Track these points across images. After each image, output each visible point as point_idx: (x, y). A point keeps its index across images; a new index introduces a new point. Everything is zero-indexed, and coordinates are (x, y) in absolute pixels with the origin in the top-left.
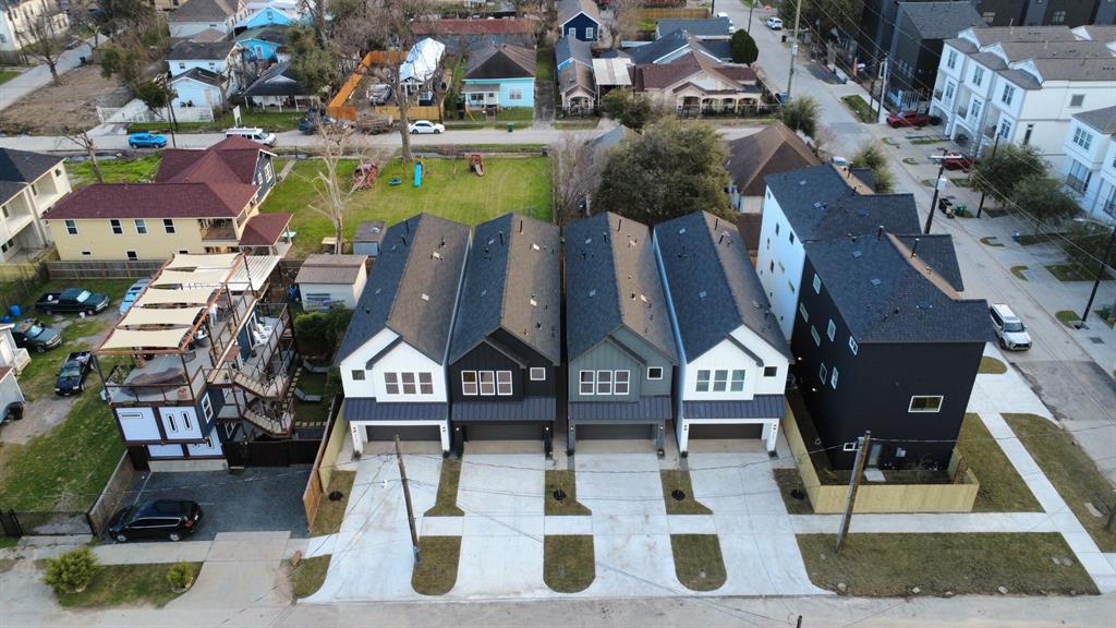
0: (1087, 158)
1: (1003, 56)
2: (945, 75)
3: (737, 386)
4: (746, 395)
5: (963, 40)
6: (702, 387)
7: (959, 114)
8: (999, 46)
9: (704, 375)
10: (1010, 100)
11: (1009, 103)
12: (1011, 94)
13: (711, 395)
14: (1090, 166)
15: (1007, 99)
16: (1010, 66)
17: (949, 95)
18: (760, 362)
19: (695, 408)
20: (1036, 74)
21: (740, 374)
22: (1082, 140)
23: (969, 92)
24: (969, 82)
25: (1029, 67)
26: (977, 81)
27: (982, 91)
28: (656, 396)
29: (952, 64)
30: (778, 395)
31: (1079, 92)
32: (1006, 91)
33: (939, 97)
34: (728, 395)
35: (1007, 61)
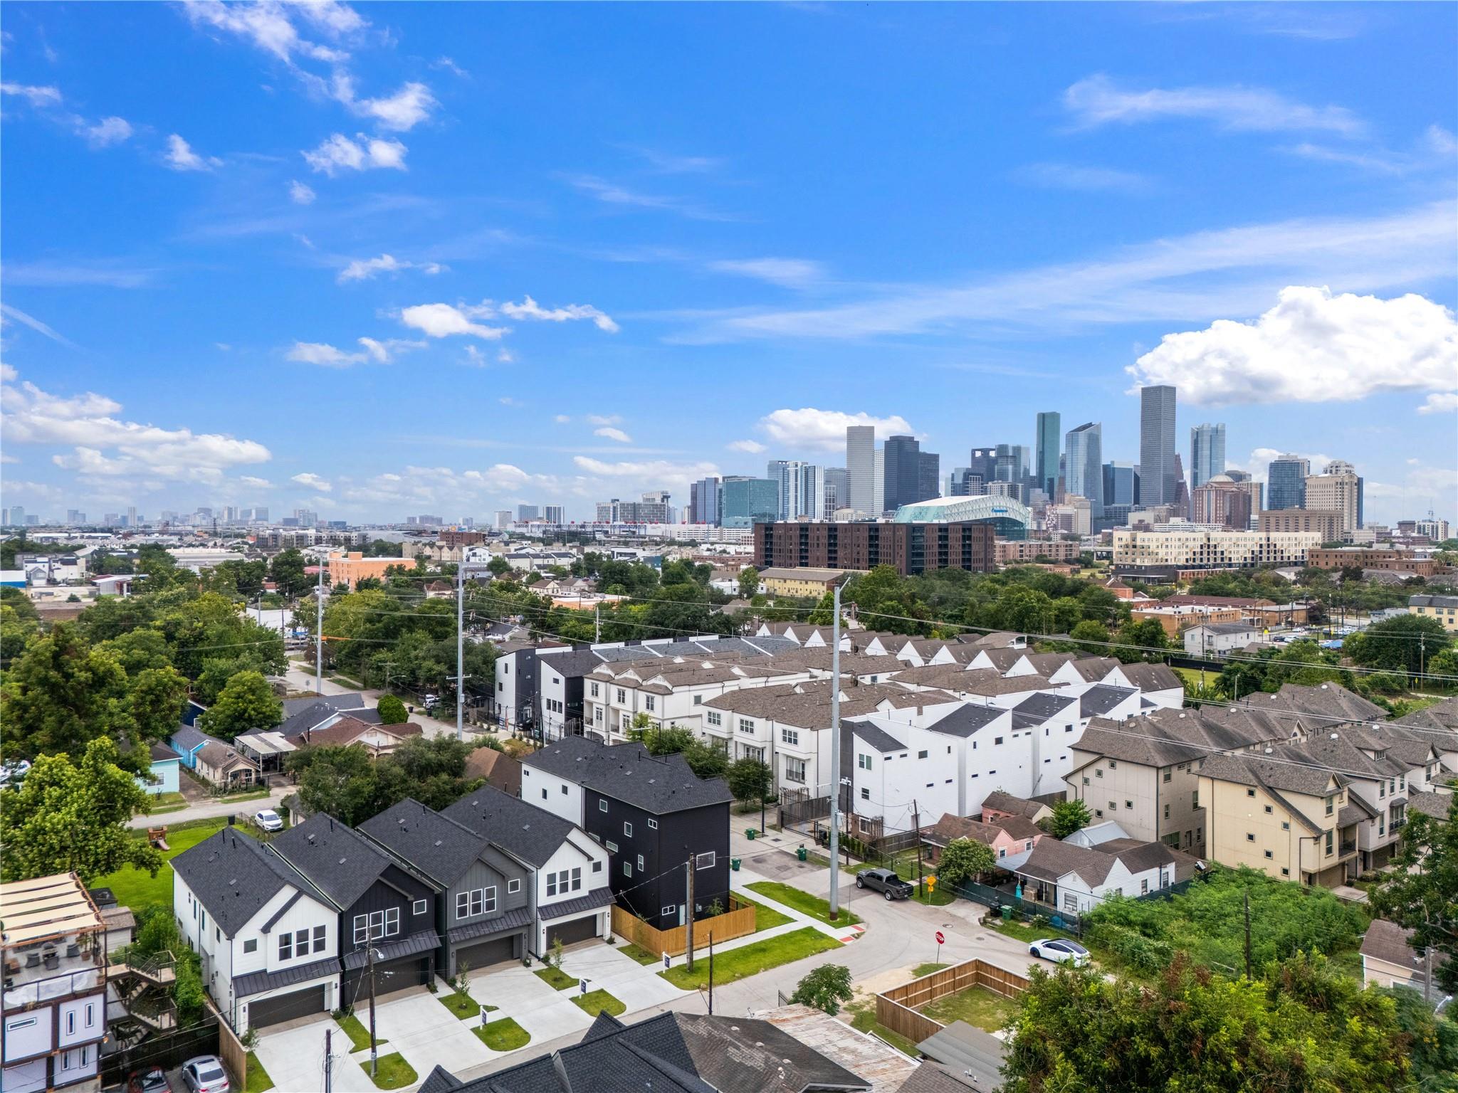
0: (721, 731)
1: (636, 677)
2: (591, 704)
3: (577, 885)
4: (583, 892)
5: (599, 674)
6: (551, 891)
7: (613, 730)
8: (631, 671)
9: (551, 878)
10: (652, 706)
11: (652, 709)
12: (652, 702)
13: (559, 897)
14: (725, 736)
15: (650, 706)
16: (644, 683)
17: (599, 717)
18: (590, 858)
19: (547, 911)
20: (666, 684)
21: (577, 872)
22: (714, 719)
23: (617, 711)
24: (614, 703)
25: (659, 680)
26: (622, 699)
27: (628, 706)
28: (517, 909)
29: (595, 693)
30: (603, 889)
31: (697, 693)
32: (648, 701)
33: (591, 722)
34: (571, 895)
35: (640, 681)
